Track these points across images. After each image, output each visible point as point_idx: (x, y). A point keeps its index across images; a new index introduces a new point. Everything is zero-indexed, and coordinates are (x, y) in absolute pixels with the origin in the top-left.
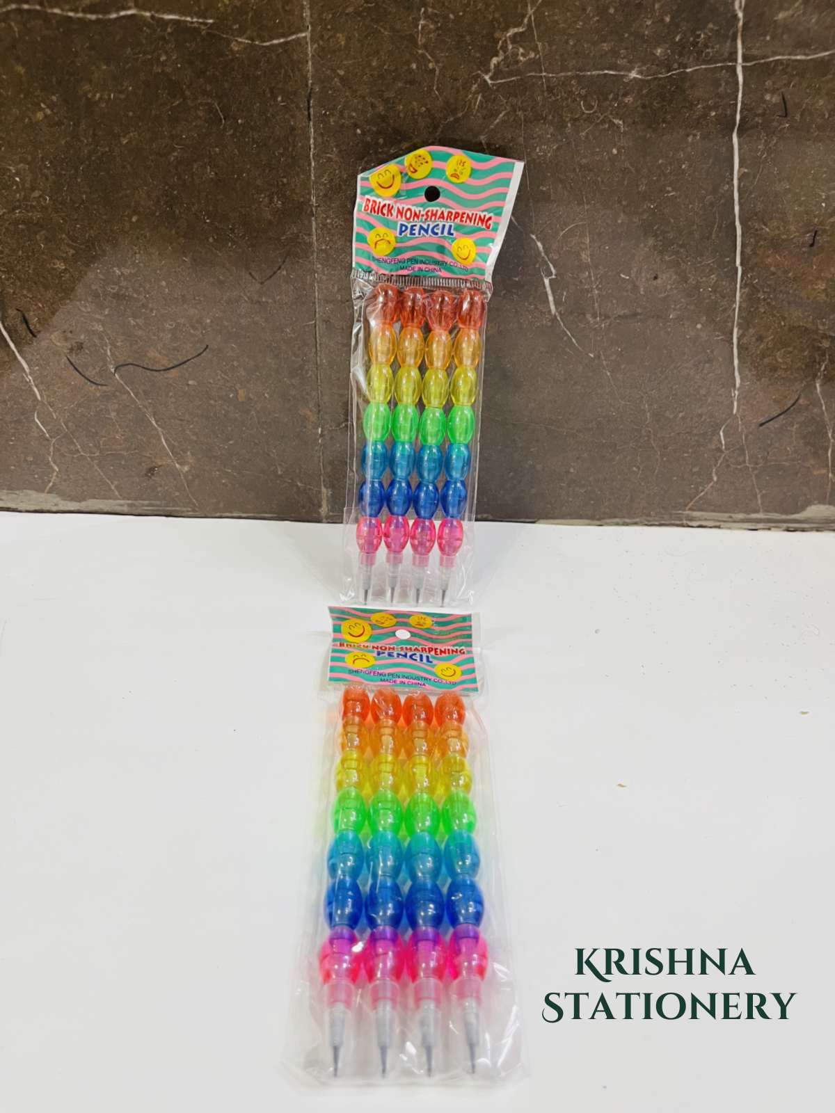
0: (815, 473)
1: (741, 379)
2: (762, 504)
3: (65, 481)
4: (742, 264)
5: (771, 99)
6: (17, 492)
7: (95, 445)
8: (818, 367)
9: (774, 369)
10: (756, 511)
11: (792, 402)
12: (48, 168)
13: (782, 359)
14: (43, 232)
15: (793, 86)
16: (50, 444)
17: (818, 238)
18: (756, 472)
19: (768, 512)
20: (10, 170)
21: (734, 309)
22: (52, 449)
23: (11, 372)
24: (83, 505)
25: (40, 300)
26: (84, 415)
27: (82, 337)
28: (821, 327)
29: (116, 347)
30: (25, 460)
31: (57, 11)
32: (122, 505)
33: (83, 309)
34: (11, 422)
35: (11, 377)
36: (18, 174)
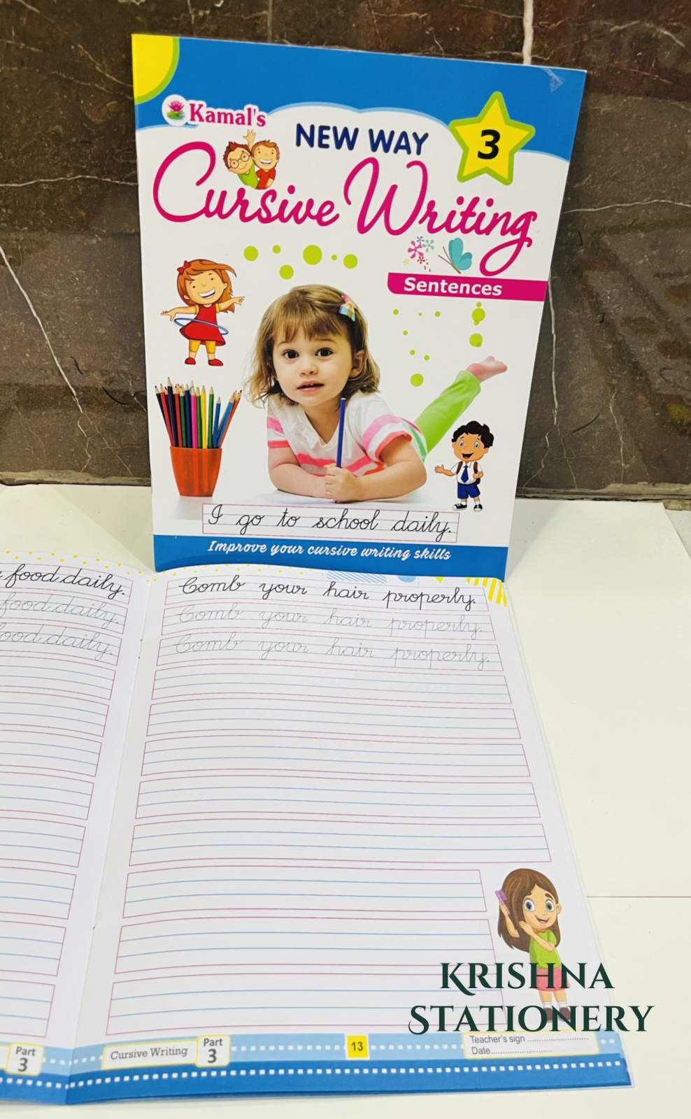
0: (613, 462)
1: (559, 403)
2: (577, 483)
3: (96, 464)
4: (556, 332)
5: (572, 235)
6: (62, 471)
7: (117, 442)
8: (610, 395)
9: (580, 397)
10: (573, 488)
11: (594, 417)
12: (99, 273)
13: (586, 390)
14: (92, 311)
15: (587, 227)
16: (86, 442)
17: (606, 317)
18: (571, 462)
19: (582, 487)
20: (72, 274)
21: (552, 360)
22: (87, 445)
23: (64, 396)
24: (106, 480)
25: (87, 352)
26: (110, 422)
27: (114, 374)
28: (611, 371)
29: (136, 380)
30: (69, 451)
31: (108, 180)
32: (133, 481)
33: (116, 357)
34: (61, 427)
35: (65, 398)
36: (78, 276)
